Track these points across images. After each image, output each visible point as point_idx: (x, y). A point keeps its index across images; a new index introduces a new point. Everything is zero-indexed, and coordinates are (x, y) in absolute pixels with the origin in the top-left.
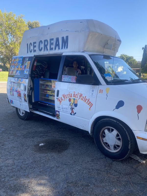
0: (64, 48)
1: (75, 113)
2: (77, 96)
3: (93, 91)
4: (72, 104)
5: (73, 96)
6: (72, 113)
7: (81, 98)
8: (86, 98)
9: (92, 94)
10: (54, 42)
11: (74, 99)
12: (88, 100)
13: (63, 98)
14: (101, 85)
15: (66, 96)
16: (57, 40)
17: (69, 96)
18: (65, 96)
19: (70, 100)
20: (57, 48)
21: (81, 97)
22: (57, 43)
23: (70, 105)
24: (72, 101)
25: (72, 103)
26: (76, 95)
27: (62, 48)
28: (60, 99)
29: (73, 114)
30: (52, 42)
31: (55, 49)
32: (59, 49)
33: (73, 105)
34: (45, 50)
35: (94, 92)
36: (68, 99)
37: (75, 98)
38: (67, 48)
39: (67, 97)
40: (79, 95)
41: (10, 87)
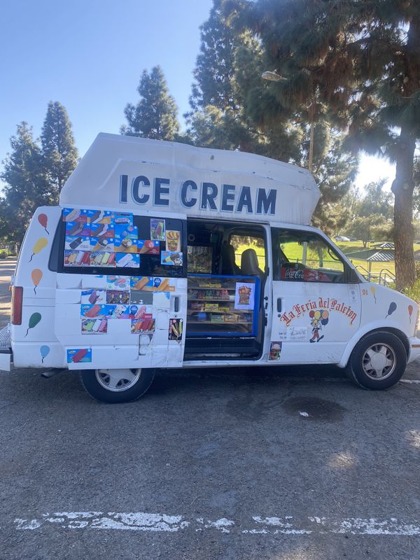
0: (266, 212)
1: (322, 337)
2: (326, 306)
3: (353, 293)
4: (316, 321)
5: (318, 305)
6: (314, 338)
7: (335, 308)
8: (344, 306)
9: (354, 298)
10: (237, 194)
11: (321, 311)
12: (349, 309)
13: (295, 313)
14: (361, 282)
15: (303, 308)
16: (246, 191)
17: (309, 307)
18: (301, 309)
19: (312, 314)
20: (245, 208)
21: (336, 306)
22: (245, 199)
23: (312, 323)
24: (317, 315)
25: (318, 318)
26: (325, 304)
27: (259, 211)
28: (287, 315)
29: (316, 339)
30: (230, 192)
31: (240, 209)
32: (250, 210)
33: (320, 322)
34: (206, 207)
35: (356, 294)
36: (307, 313)
37: (323, 309)
38: (274, 213)
39: (305, 308)
40: (330, 303)
41: (83, 305)
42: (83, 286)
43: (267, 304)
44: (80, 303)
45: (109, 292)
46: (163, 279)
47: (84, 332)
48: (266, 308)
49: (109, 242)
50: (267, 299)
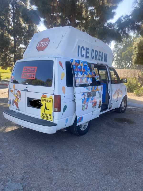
6: (117, 101)
13: (115, 94)
16: (102, 54)
22: (102, 57)
34: (96, 59)
38: (107, 61)
40: (119, 90)
41: (83, 99)
42: (82, 92)
43: (109, 92)
44: (82, 99)
45: (88, 93)
46: (97, 86)
47: (83, 110)
48: (109, 93)
49: (85, 74)
50: (109, 90)
